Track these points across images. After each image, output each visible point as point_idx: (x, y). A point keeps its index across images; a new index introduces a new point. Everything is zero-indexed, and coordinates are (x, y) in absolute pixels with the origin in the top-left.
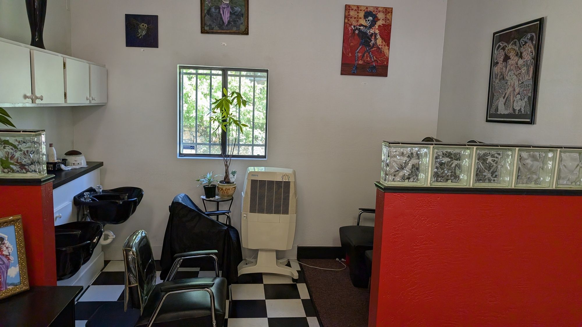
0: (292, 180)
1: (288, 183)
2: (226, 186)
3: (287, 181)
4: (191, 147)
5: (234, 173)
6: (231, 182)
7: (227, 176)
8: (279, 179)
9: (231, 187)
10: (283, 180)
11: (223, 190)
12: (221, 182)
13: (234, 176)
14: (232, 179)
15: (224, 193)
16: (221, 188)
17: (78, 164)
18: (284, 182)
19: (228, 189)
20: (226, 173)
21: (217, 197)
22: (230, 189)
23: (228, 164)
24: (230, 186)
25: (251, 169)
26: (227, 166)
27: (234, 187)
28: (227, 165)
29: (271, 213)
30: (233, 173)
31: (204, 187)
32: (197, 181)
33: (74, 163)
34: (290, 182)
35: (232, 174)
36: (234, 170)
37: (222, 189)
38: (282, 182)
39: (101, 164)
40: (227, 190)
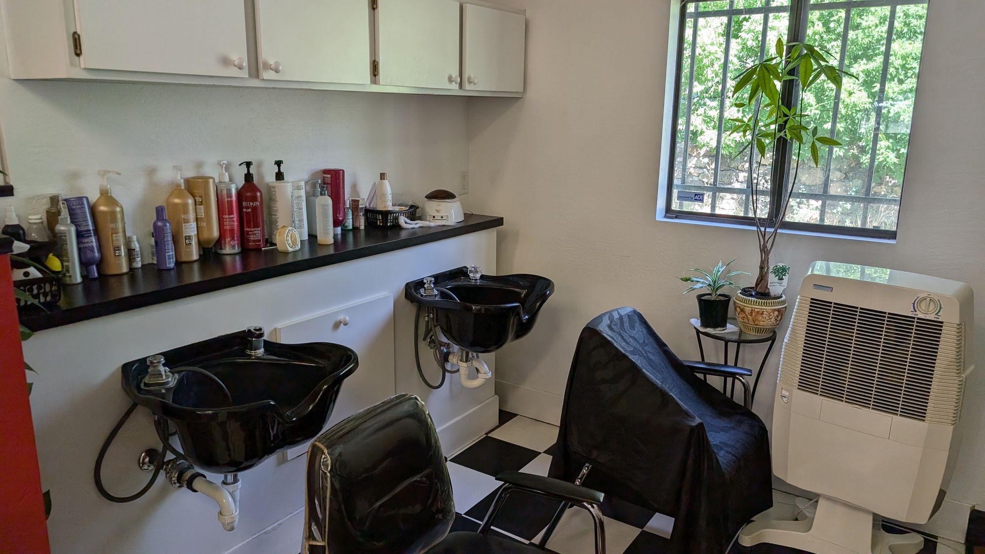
0: (950, 317)
1: (937, 326)
2: (753, 304)
3: (932, 317)
4: (695, 195)
5: (781, 272)
6: (772, 294)
7: (762, 278)
8: (904, 309)
9: (767, 308)
10: (918, 312)
11: (745, 313)
12: (746, 291)
13: (782, 279)
14: (775, 286)
15: (747, 322)
16: (739, 307)
17: (442, 217)
18: (918, 319)
19: (758, 312)
20: (762, 268)
21: (730, 328)
22: (762, 313)
23: (769, 245)
24: (765, 304)
25: (819, 268)
26: (765, 251)
27: (775, 310)
28: (765, 246)
29: (865, 404)
30: (778, 271)
31: (699, 297)
32: (682, 279)
33: (434, 215)
34: (942, 323)
35: (775, 273)
36: (781, 265)
37: (742, 310)
38: (914, 318)
39: (499, 222)
40: (754, 314)
